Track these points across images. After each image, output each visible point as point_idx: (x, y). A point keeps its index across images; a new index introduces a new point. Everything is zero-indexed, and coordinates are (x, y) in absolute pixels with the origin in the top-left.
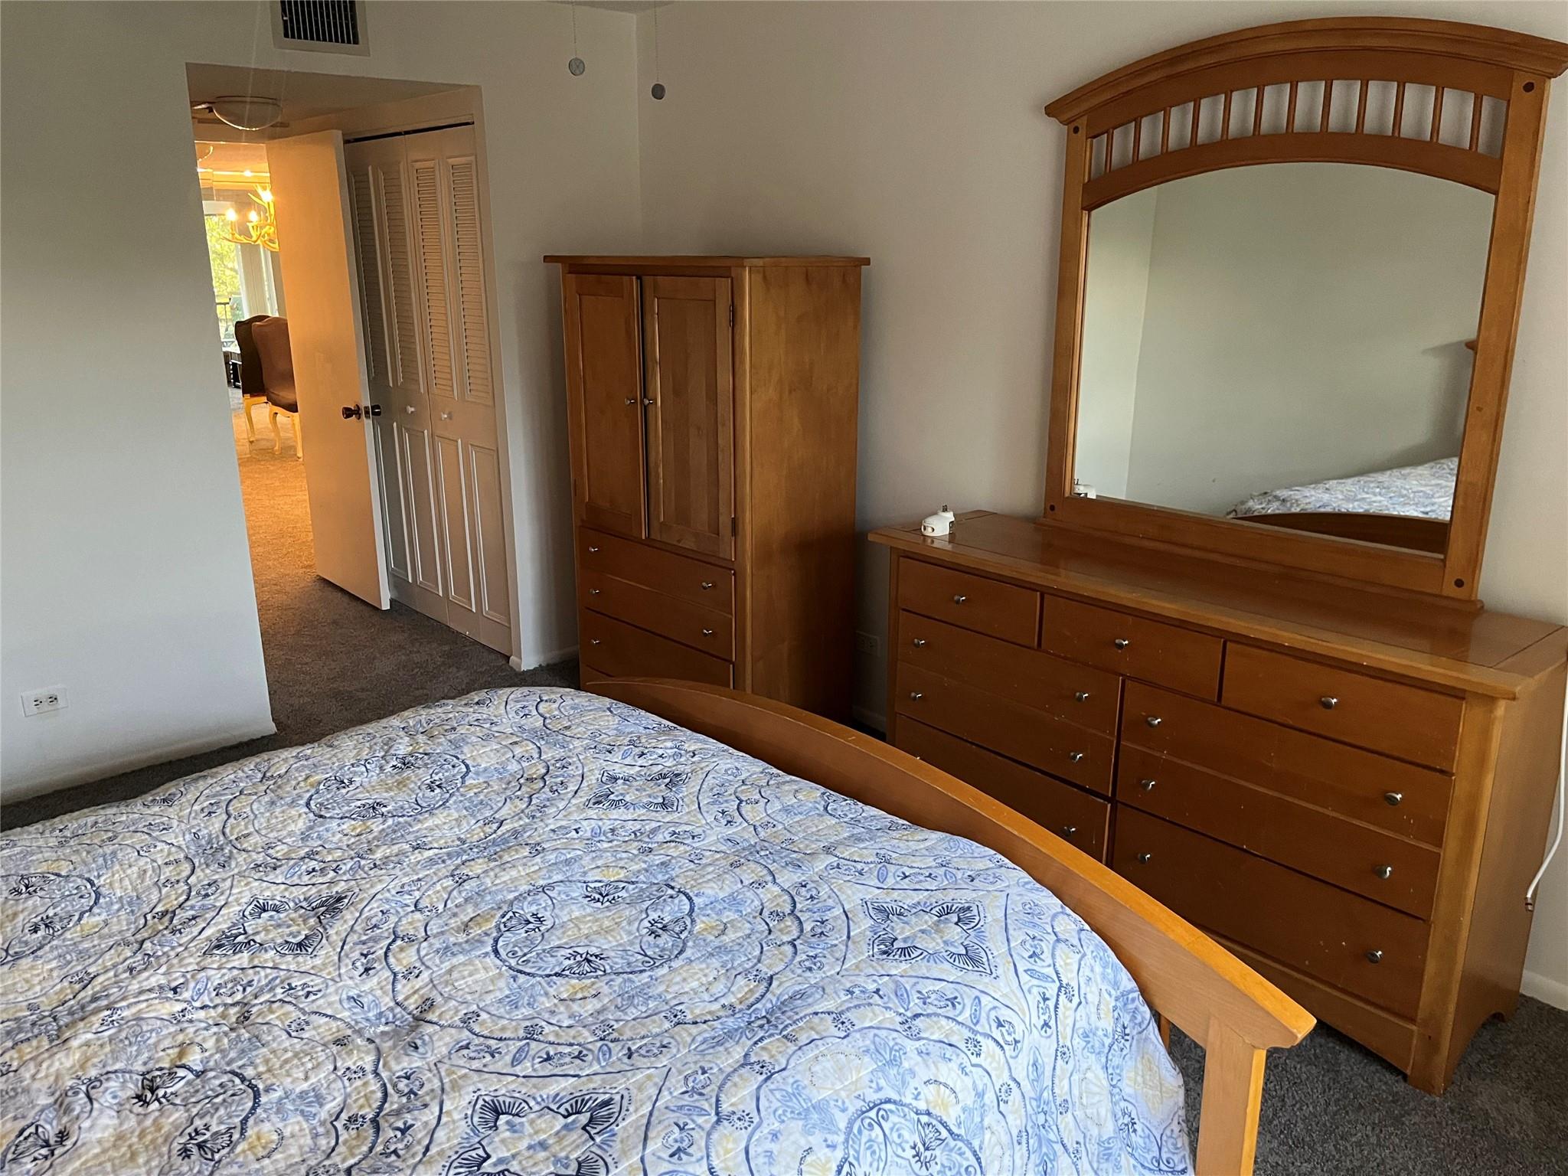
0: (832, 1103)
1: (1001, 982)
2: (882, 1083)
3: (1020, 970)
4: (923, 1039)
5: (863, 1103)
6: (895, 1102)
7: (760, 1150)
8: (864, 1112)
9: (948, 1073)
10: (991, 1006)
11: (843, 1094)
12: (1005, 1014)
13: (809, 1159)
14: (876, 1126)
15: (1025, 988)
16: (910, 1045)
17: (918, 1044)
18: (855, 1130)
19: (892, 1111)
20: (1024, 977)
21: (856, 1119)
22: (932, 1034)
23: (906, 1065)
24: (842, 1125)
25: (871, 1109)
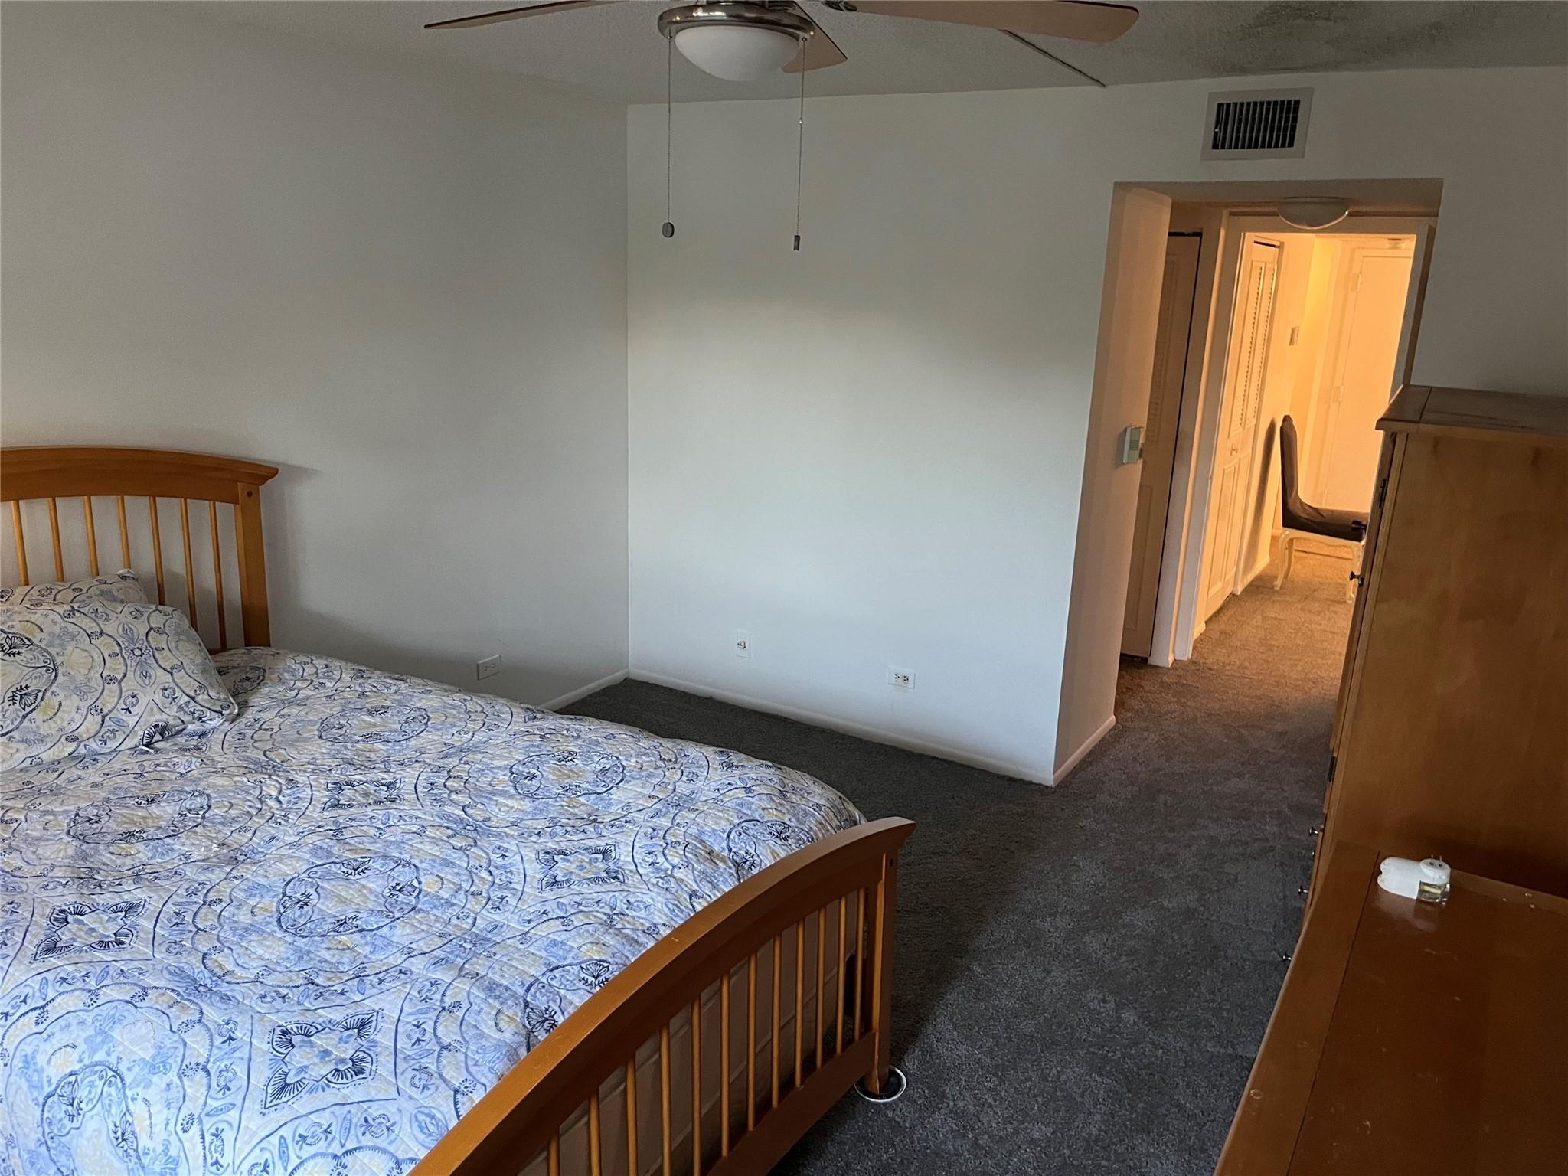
0: (111, 1045)
1: (259, 1120)
2: (136, 1069)
3: (281, 1132)
4: (181, 1081)
5: (115, 1063)
6: (123, 1084)
7: (70, 1020)
8: (109, 1068)
9: (160, 1114)
10: (231, 1120)
11: (120, 1049)
12: (228, 1136)
13: (69, 1049)
14: (103, 1081)
15: (264, 1144)
16: (173, 1076)
17: (176, 1080)
18: (96, 1068)
19: (117, 1087)
20: (275, 1139)
21: (105, 1065)
22: (190, 1087)
23: (155, 1079)
24: (97, 1058)
25: (113, 1071)
